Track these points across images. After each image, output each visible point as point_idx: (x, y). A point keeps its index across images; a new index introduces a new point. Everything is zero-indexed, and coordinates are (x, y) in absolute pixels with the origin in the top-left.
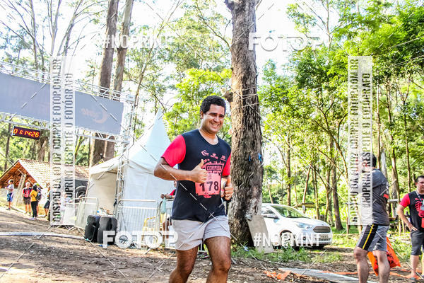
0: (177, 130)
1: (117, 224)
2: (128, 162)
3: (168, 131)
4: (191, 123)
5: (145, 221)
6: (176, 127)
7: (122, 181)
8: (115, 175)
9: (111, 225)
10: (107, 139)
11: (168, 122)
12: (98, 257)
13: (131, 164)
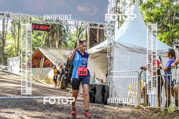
0: (152, 17)
1: (109, 89)
2: (115, 44)
3: (145, 19)
4: (163, 10)
5: (130, 87)
6: (151, 15)
7: (111, 58)
8: (105, 54)
9: (105, 91)
10: (98, 27)
11: (144, 12)
12: (96, 113)
13: (117, 45)
